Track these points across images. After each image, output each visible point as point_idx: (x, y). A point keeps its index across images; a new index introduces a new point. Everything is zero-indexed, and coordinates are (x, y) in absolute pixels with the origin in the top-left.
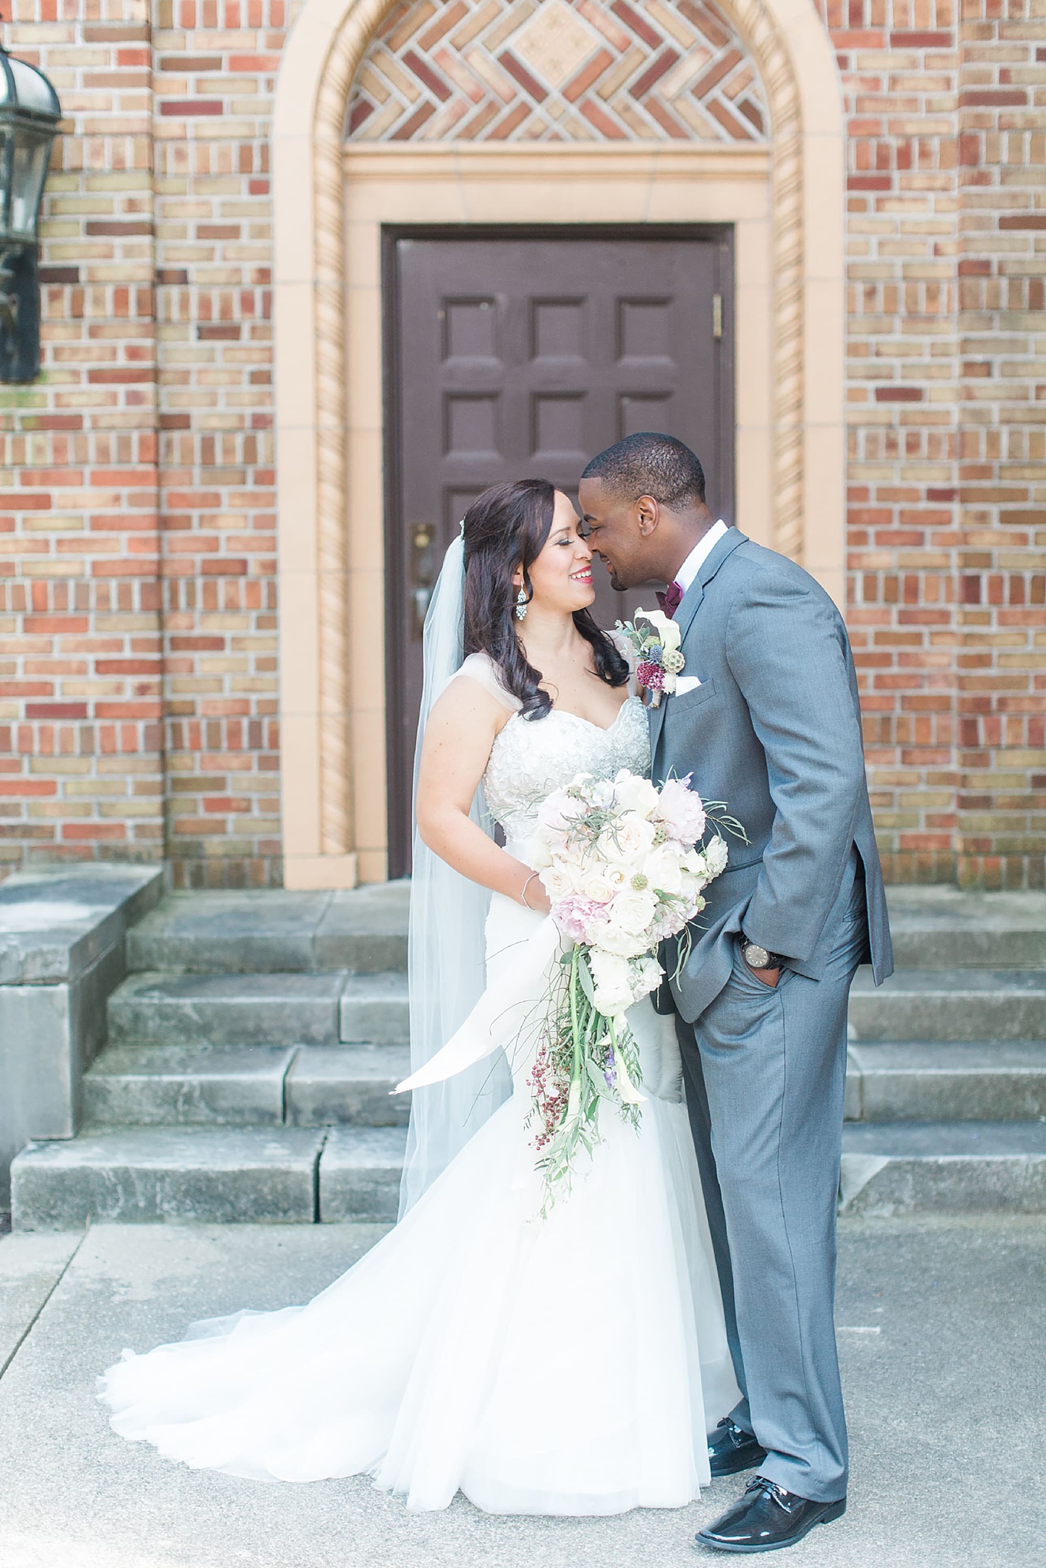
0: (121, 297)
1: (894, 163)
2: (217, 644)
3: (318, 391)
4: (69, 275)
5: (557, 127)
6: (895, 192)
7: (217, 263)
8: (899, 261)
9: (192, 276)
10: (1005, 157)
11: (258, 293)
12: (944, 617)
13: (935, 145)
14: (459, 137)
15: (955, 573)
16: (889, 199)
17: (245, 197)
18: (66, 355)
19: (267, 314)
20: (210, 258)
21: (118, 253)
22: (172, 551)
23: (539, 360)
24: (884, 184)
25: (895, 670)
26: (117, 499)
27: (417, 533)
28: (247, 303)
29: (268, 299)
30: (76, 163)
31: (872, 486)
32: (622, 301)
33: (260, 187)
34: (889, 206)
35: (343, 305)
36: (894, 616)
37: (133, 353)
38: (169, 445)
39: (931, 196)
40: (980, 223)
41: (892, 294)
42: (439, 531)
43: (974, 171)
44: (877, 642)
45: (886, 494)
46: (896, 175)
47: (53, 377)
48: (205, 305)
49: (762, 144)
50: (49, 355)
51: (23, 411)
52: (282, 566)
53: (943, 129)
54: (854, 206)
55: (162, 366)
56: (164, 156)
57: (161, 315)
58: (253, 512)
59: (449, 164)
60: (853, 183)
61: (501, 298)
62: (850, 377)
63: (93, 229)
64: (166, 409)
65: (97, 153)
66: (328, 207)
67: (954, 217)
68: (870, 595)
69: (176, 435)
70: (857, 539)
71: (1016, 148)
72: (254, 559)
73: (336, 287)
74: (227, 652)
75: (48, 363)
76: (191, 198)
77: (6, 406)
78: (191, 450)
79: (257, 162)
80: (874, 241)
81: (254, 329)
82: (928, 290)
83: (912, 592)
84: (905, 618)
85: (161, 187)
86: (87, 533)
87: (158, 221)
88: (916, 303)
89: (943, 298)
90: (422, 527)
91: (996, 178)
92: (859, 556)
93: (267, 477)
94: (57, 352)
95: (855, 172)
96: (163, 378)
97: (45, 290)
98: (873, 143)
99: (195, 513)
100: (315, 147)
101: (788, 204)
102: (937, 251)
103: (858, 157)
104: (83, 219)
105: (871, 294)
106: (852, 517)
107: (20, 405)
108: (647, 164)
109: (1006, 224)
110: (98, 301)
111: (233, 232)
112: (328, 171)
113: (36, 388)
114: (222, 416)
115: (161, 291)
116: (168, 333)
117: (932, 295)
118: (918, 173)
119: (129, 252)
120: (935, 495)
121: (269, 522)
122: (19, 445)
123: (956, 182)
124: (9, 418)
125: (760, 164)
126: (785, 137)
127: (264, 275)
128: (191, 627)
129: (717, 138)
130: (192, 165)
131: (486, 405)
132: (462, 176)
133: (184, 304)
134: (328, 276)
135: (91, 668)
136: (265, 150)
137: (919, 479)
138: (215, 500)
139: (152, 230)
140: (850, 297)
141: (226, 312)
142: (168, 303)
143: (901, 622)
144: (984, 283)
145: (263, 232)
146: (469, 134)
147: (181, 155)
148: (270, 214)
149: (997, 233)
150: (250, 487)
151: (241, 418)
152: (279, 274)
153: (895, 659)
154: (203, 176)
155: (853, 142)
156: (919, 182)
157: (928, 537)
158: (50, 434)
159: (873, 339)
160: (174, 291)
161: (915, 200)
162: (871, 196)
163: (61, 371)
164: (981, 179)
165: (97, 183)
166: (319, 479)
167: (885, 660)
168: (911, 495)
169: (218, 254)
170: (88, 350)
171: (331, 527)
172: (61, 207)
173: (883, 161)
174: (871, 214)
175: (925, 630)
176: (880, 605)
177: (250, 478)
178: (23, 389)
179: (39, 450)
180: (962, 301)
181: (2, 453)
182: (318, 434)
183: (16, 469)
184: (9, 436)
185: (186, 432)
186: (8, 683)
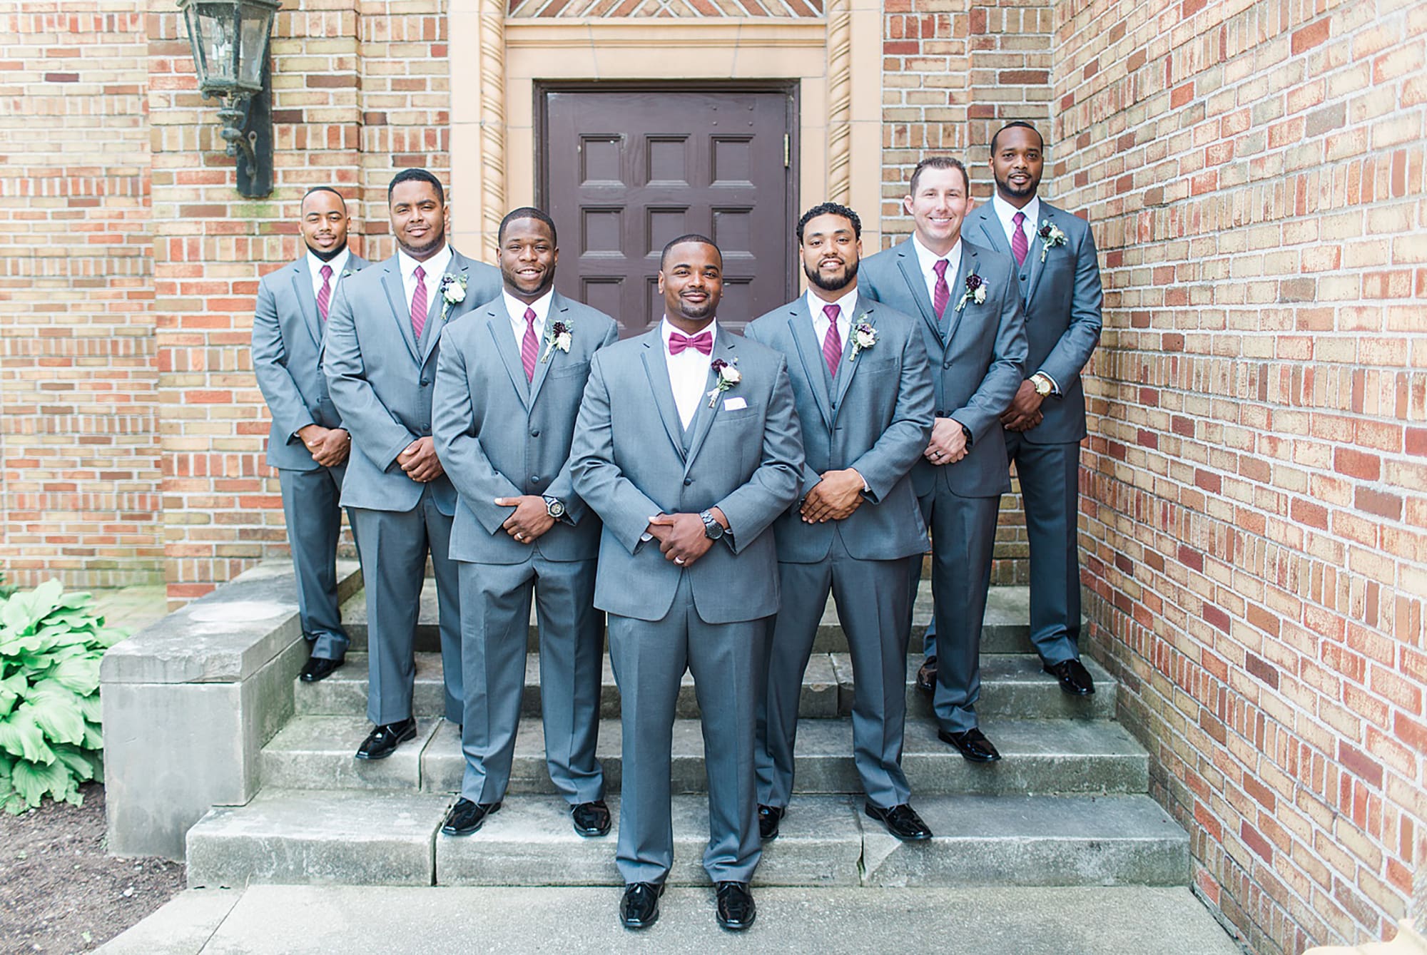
0: (333, 133)
1: (920, 35)
3: (483, 204)
4: (294, 117)
5: (666, 6)
6: (921, 55)
7: (409, 108)
8: (923, 107)
9: (389, 120)
10: (1004, 29)
11: (439, 129)
13: (951, 19)
14: (592, 14)
16: (916, 59)
17: (429, 58)
18: (293, 177)
19: (445, 148)
20: (403, 106)
21: (331, 100)
23: (651, 183)
24: (914, 48)
28: (431, 139)
29: (446, 136)
30: (299, 32)
32: (716, 139)
33: (439, 51)
34: (914, 64)
35: (503, 141)
37: (343, 176)
38: (372, 245)
39: (948, 57)
40: (985, 78)
41: (917, 135)
43: (981, 38)
46: (921, 42)
47: (283, 194)
48: (399, 140)
49: (820, 20)
50: (280, 176)
51: (260, 220)
53: (959, 8)
54: (889, 66)
55: (366, 186)
56: (368, 26)
57: (366, 149)
59: (585, 34)
60: (888, 48)
61: (624, 135)
62: (885, 197)
63: (313, 81)
64: (368, 219)
65: (315, 24)
66: (492, 66)
67: (966, 74)
69: (377, 238)
71: (1014, 21)
73: (497, 127)
75: (279, 184)
76: (389, 59)
77: (248, 216)
79: (438, 31)
80: (904, 91)
81: (435, 158)
82: (945, 130)
85: (364, 50)
87: (363, 76)
88: (937, 140)
89: (957, 135)
91: (999, 44)
94: (285, 174)
95: (889, 40)
96: (367, 194)
97: (276, 127)
98: (904, 16)
100: (481, 19)
101: (840, 64)
102: (952, 100)
103: (892, 28)
104: (305, 74)
105: (901, 132)
107: (258, 216)
108: (733, 34)
109: (1005, 78)
110: (316, 136)
111: (420, 84)
112: (492, 38)
113: (269, 203)
115: (365, 130)
116: (370, 161)
117: (949, 134)
118: (938, 42)
119: (339, 100)
122: (257, 246)
123: (967, 47)
124: (250, 224)
125: (818, 35)
126: (836, 12)
127: (443, 117)
129: (788, 15)
130: (388, 35)
131: (613, 216)
132: (594, 44)
133: (383, 139)
134: (491, 118)
136: (444, 21)
139: (358, 84)
140: (886, 135)
141: (414, 145)
142: (371, 138)
144: (988, 123)
145: (442, 85)
146: (600, 12)
147: (380, 27)
148: (449, 72)
149: (999, 85)
152: (453, 117)
154: (398, 42)
155: (889, 16)
156: (940, 48)
158: (281, 236)
159: (903, 167)
160: (376, 130)
161: (936, 60)
162: (902, 57)
163: (289, 188)
164: (988, 44)
165: (316, 46)
169: (408, 103)
170: (309, 173)
172: (289, 65)
173: (912, 31)
174: (902, 72)
178: (261, 203)
179: (273, 249)
180: (971, 139)
181: (245, 252)
182: (484, 238)
183: (256, 264)
184: (250, 238)
185: (385, 237)
186: (251, 424)
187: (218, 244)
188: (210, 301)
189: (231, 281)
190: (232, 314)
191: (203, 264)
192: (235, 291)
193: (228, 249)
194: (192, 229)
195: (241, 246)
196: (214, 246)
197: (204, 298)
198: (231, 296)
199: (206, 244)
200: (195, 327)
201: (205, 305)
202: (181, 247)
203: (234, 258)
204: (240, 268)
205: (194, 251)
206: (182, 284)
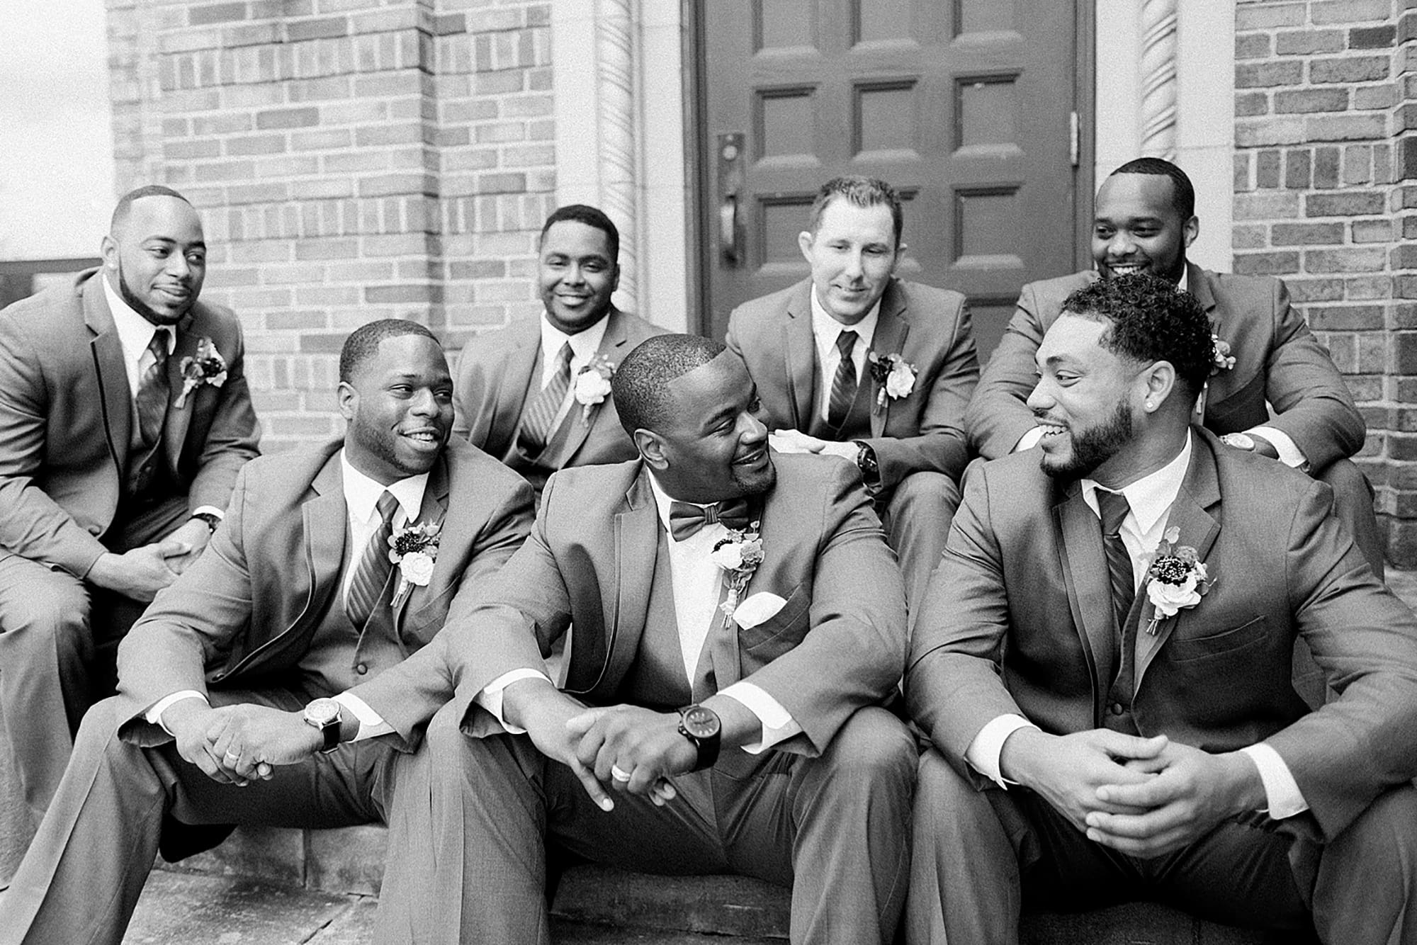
2: (497, 269)
12: (1376, 202)
15: (1391, 142)
22: (449, 170)
25: (1302, 275)
26: (382, 108)
27: (724, 144)
31: (1272, 33)
36: (1303, 204)
38: (443, 50)
42: (749, 142)
44: (1275, 241)
45: (1291, 43)
51: (290, 20)
52: (561, 180)
58: (529, 121)
64: (439, 11)
68: (1267, 181)
69: (452, 40)
70: (1252, 105)
72: (532, 174)
74: (507, 279)
78: (468, 57)
83: (1329, 171)
84: (1316, 207)
86: (355, 149)
90: (730, 138)
92: (1253, 128)
93: (545, 79)
99: (471, 124)
106: (1243, 76)
114: (496, 13)
120: (1361, 38)
121: (547, 131)
122: (286, 58)
124: (277, 27)
128: (471, 253)
135: (362, 295)
137: (1337, 22)
138: (493, 110)
143: (1310, 214)
150: (526, 92)
151: (516, 13)
153: (1302, 261)
157: (1352, 96)
166: (600, 79)
167: (1290, 262)
168: (1329, 41)
171: (615, 133)
175: (1347, 221)
176: (1283, 192)
177: (527, 83)
179: (306, 61)
181: (271, 69)
182: (598, 27)
183: (286, 84)
184: (277, 48)
185: (461, 37)
186: (283, 314)
187: (237, 60)
188: (230, 142)
189: (254, 111)
190: (255, 158)
191: (220, 90)
192: (261, 126)
193: (249, 65)
194: (205, 41)
195: (266, 61)
196: (231, 61)
197: (222, 138)
198: (255, 133)
199: (223, 60)
200: (211, 179)
201: (223, 147)
202: (191, 68)
203: (257, 78)
204: (266, 90)
205: (207, 71)
206: (195, 121)
